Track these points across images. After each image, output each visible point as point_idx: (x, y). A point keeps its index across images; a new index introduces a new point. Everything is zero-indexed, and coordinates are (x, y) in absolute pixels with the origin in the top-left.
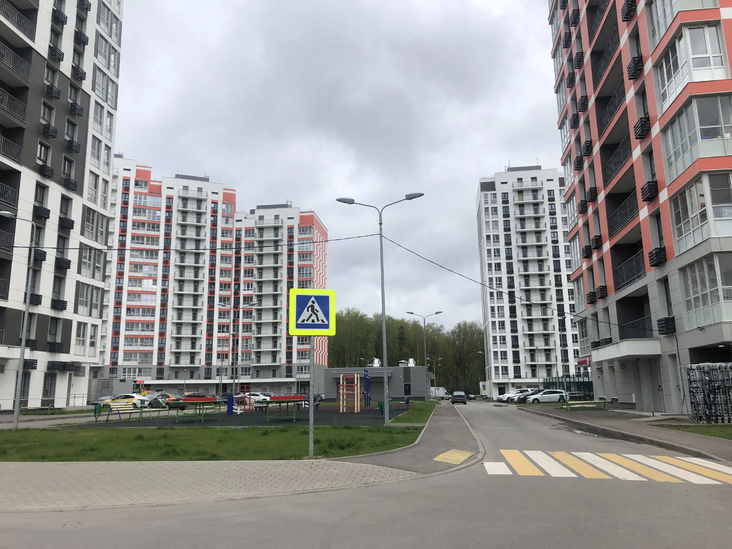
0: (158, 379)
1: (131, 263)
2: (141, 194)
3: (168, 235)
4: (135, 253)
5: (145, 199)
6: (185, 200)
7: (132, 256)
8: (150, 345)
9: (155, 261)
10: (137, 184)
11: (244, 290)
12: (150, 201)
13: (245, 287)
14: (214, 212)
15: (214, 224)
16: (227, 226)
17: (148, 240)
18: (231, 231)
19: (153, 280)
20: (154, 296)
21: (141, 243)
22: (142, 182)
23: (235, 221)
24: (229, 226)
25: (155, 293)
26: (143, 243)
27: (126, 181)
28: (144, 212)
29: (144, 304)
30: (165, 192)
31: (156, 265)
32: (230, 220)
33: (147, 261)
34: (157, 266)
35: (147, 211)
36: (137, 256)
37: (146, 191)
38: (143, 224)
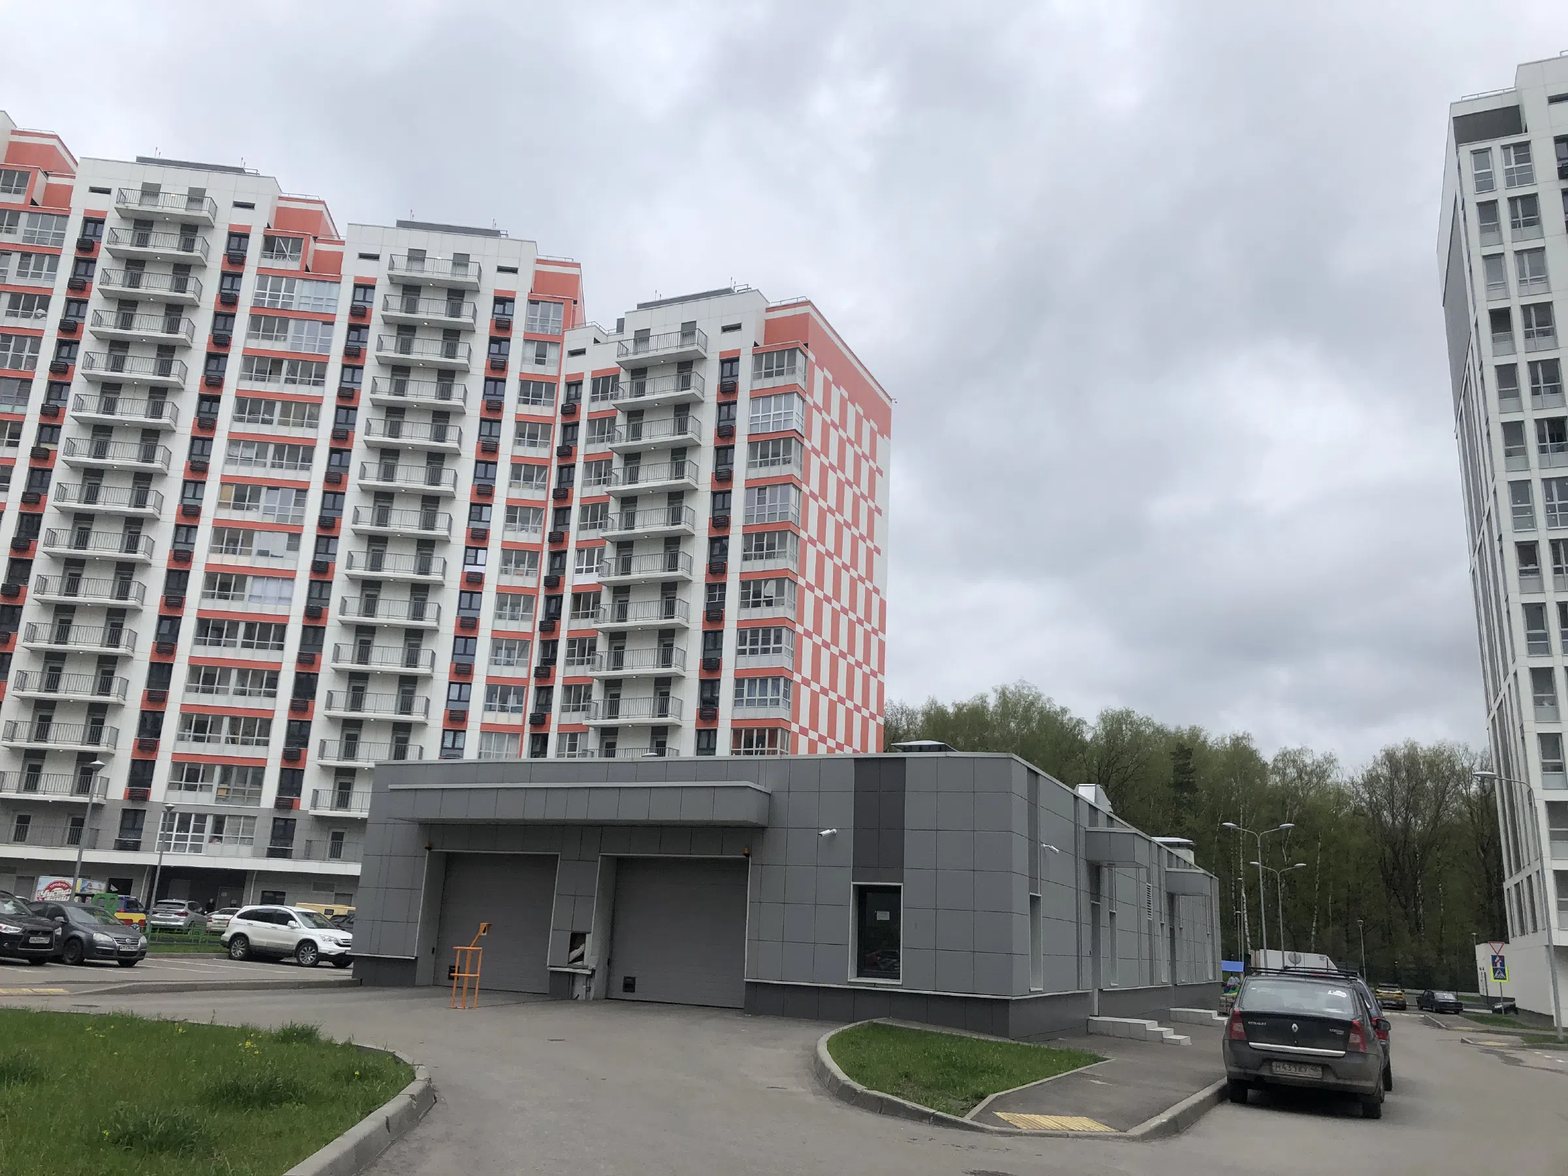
0: (272, 853)
1: (225, 482)
2: (279, 275)
3: (347, 398)
4: (240, 451)
5: (290, 288)
6: (411, 290)
7: (230, 459)
8: (258, 743)
9: (300, 476)
10: (269, 243)
11: (579, 571)
12: (304, 295)
13: (580, 562)
14: (502, 328)
15: (497, 368)
16: (540, 370)
17: (285, 412)
18: (551, 387)
19: (290, 534)
20: (286, 586)
21: (264, 422)
22: (286, 239)
23: (565, 353)
24: (548, 370)
25: (289, 577)
26: (270, 422)
27: (239, 237)
28: (284, 328)
29: (254, 608)
30: (352, 269)
31: (302, 491)
32: (552, 353)
33: (277, 474)
34: (306, 491)
35: (292, 323)
36: (247, 461)
37: (294, 266)
38: (277, 363)
